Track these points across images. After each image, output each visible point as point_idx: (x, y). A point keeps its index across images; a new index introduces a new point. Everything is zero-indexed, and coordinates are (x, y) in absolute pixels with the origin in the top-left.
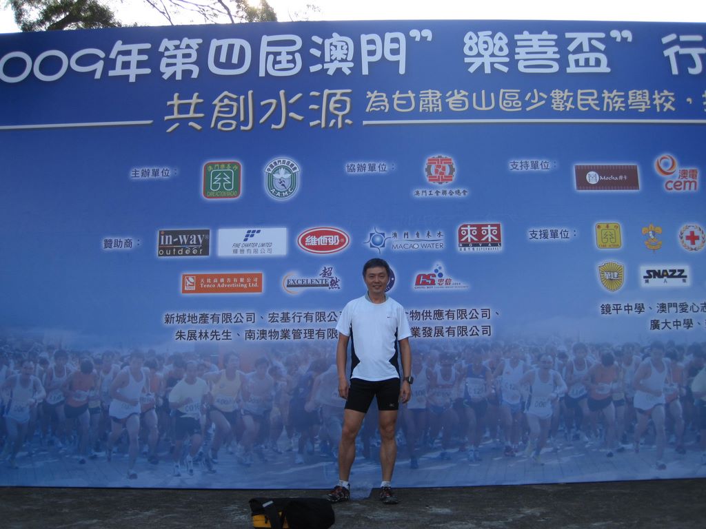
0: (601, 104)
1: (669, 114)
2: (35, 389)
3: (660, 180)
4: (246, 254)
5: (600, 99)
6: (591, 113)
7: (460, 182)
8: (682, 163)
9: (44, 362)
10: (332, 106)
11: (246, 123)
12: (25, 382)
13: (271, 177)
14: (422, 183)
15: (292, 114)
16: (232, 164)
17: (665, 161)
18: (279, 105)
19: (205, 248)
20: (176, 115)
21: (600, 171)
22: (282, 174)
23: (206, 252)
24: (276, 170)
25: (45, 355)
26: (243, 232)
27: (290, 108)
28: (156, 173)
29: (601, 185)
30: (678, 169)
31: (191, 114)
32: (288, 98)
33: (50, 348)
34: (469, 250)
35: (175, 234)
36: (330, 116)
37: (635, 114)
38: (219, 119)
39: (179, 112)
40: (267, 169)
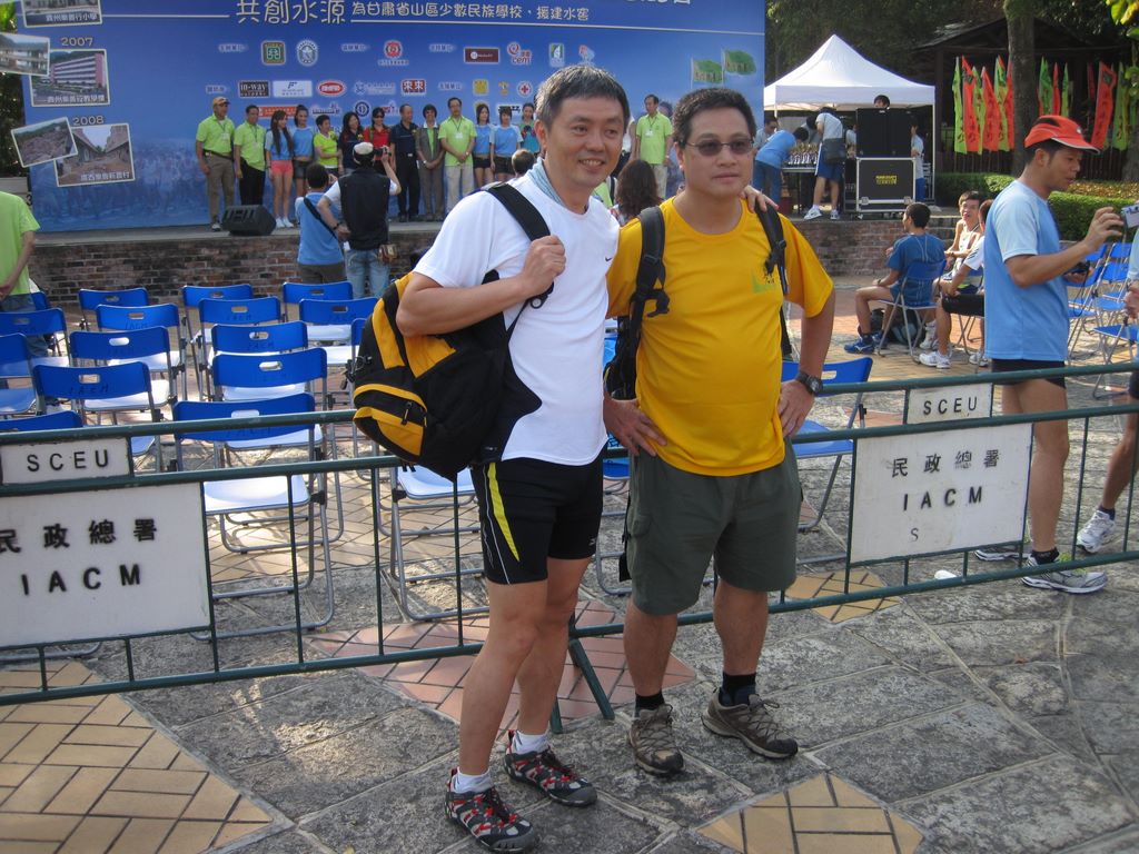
0: (481, 13)
1: (518, 20)
2: (175, 173)
3: (510, 57)
4: (289, 96)
5: (481, 10)
6: (476, 18)
7: (403, 57)
8: (522, 48)
9: (178, 157)
10: (334, 10)
11: (285, 19)
12: (168, 169)
13: (301, 51)
14: (383, 57)
15: (311, 15)
16: (279, 44)
17: (513, 46)
18: (303, 9)
19: (266, 92)
20: (243, 13)
21: (479, 52)
22: (307, 50)
23: (267, 94)
24: (304, 48)
25: (178, 153)
26: (286, 83)
27: (310, 11)
28: (234, 48)
29: (479, 59)
30: (520, 51)
31: (252, 13)
32: (308, 4)
33: (181, 150)
34: (408, 94)
35: (249, 84)
36: (333, 16)
37: (499, 19)
38: (269, 16)
39: (246, 10)
40: (299, 47)
